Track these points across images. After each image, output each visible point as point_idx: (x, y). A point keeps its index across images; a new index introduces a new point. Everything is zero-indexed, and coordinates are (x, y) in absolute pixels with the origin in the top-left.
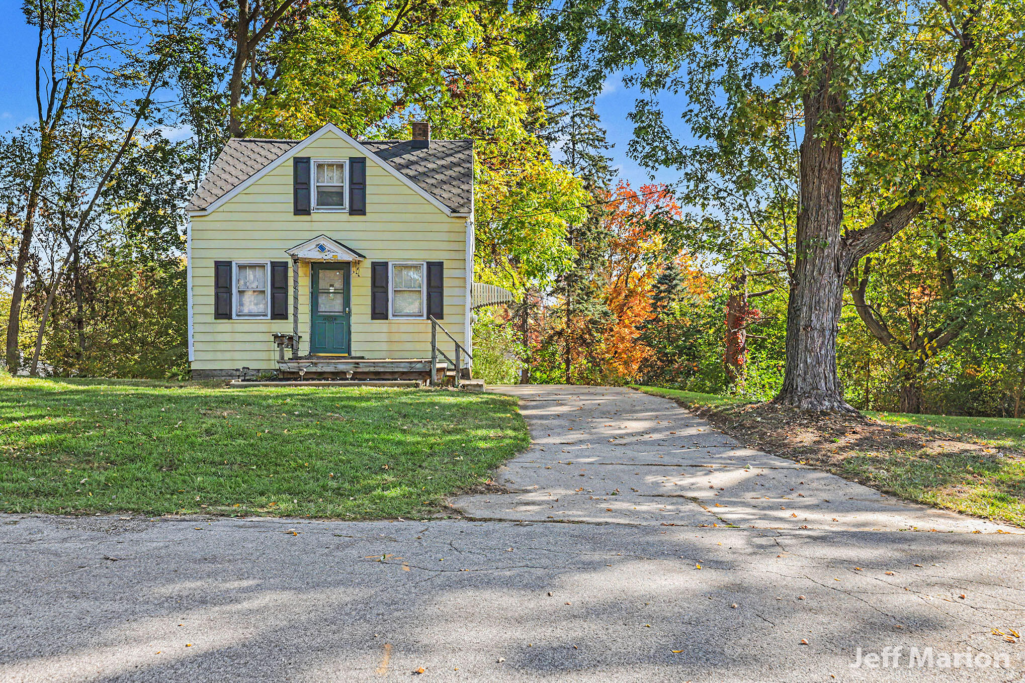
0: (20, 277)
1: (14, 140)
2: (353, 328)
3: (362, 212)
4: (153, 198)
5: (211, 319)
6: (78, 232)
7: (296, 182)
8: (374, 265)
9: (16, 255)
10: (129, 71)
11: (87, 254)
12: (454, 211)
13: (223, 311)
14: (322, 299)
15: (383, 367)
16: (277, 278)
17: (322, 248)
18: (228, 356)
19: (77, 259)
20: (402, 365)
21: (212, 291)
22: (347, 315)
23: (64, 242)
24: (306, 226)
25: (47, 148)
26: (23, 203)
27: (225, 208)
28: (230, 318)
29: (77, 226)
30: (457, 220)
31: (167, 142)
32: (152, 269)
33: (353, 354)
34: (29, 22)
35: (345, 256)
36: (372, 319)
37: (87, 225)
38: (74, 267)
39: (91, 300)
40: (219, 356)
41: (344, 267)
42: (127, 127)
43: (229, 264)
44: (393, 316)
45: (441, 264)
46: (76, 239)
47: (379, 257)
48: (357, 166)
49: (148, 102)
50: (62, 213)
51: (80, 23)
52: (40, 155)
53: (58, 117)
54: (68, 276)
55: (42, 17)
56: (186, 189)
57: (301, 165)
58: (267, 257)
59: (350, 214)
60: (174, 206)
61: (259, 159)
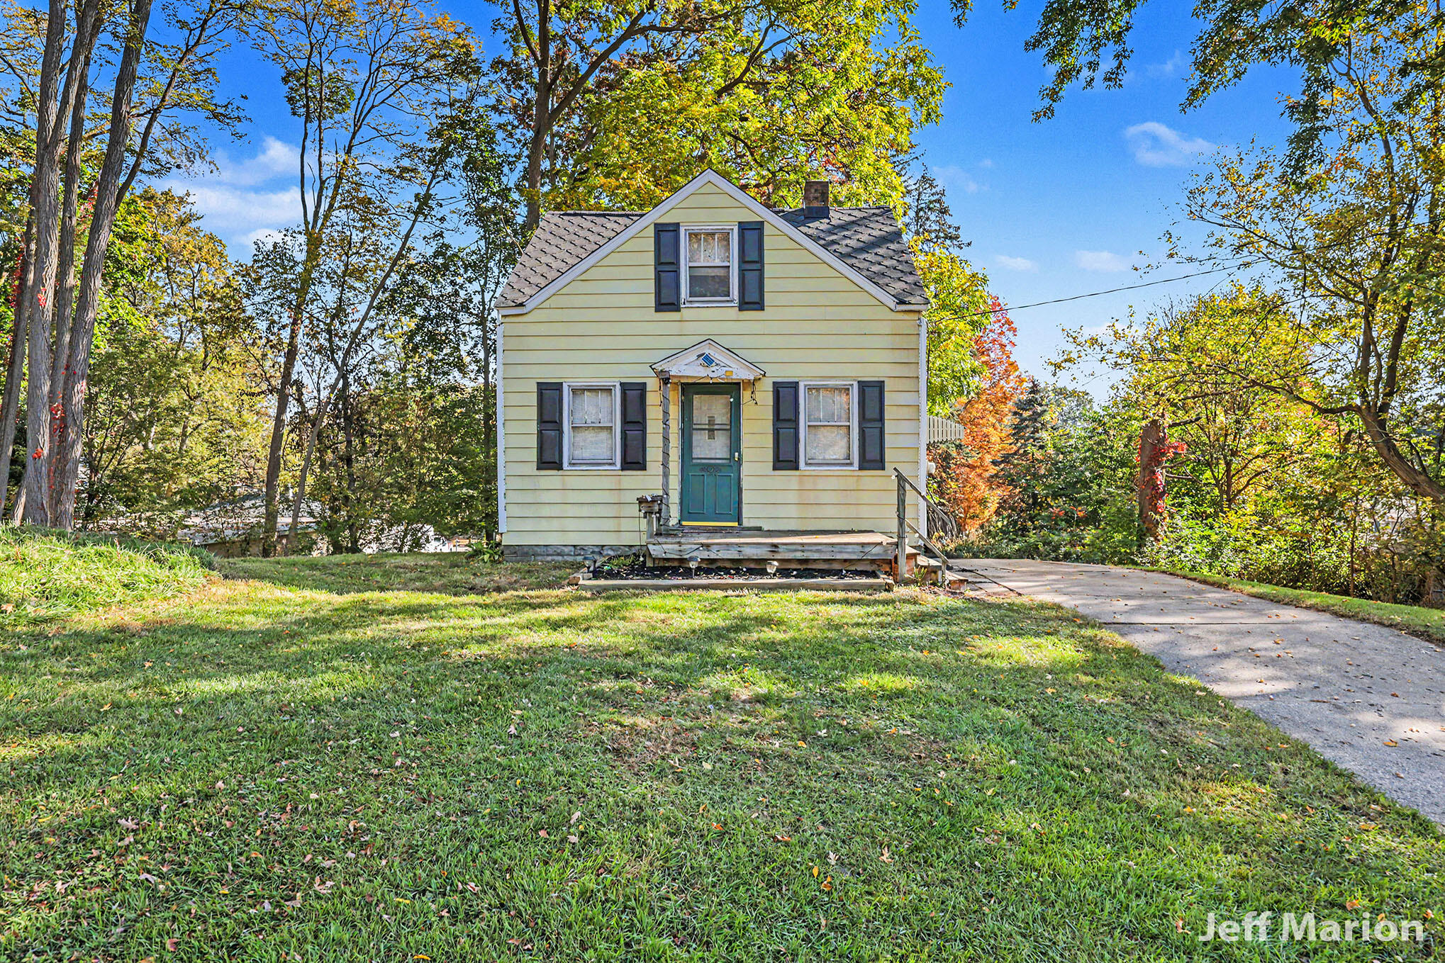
0: (282, 408)
1: (275, 245)
2: (744, 485)
3: (759, 305)
4: (433, 313)
5: (532, 468)
6: (347, 353)
7: (658, 262)
8: (778, 388)
9: (276, 382)
10: (406, 163)
11: (357, 380)
12: (902, 302)
13: (549, 459)
14: (700, 439)
15: (818, 551)
16: (630, 410)
17: (708, 360)
18: (555, 524)
19: (346, 385)
20: (850, 548)
21: (533, 427)
22: (734, 462)
23: (332, 366)
24: (674, 328)
25: (312, 255)
26: (285, 320)
27: (554, 302)
28: (560, 467)
29: (346, 346)
30: (906, 317)
31: (448, 247)
32: (431, 396)
33: (746, 523)
34: (294, 114)
35: (741, 373)
36: (775, 469)
37: (358, 345)
38: (343, 395)
39: (362, 433)
40: (544, 525)
41: (732, 389)
42: (403, 230)
43: (558, 387)
44: (807, 464)
45: (880, 385)
46: (344, 364)
47: (785, 374)
48: (751, 237)
49: (428, 196)
50: (329, 332)
51: (349, 114)
52: (304, 263)
53: (326, 217)
54: (336, 405)
55: (307, 106)
56: (471, 301)
57: (666, 235)
58: (613, 376)
59: (741, 309)
60: (457, 321)
61: (592, 238)
